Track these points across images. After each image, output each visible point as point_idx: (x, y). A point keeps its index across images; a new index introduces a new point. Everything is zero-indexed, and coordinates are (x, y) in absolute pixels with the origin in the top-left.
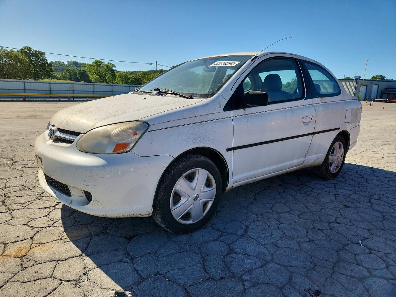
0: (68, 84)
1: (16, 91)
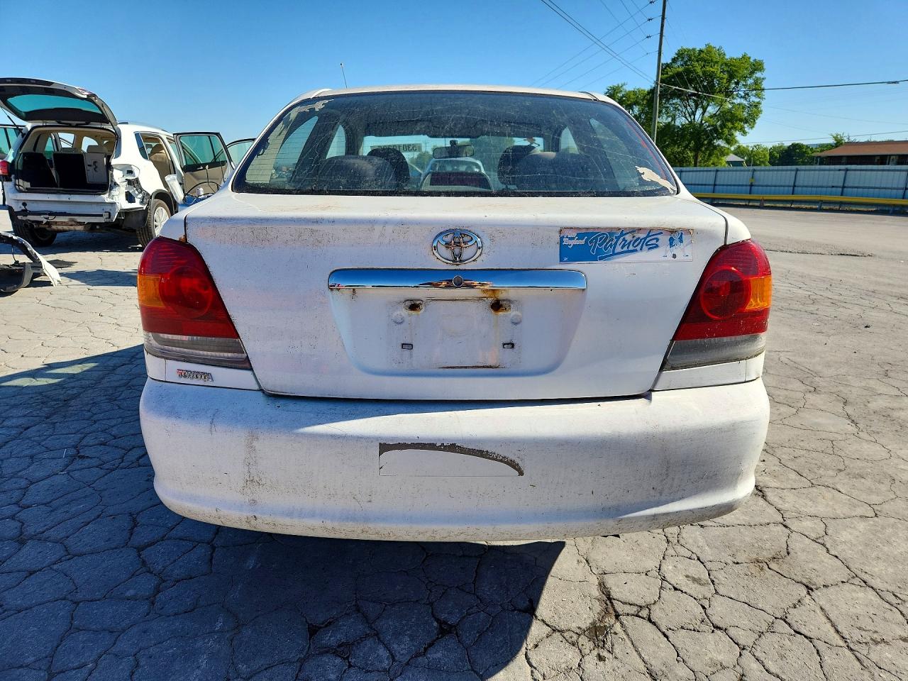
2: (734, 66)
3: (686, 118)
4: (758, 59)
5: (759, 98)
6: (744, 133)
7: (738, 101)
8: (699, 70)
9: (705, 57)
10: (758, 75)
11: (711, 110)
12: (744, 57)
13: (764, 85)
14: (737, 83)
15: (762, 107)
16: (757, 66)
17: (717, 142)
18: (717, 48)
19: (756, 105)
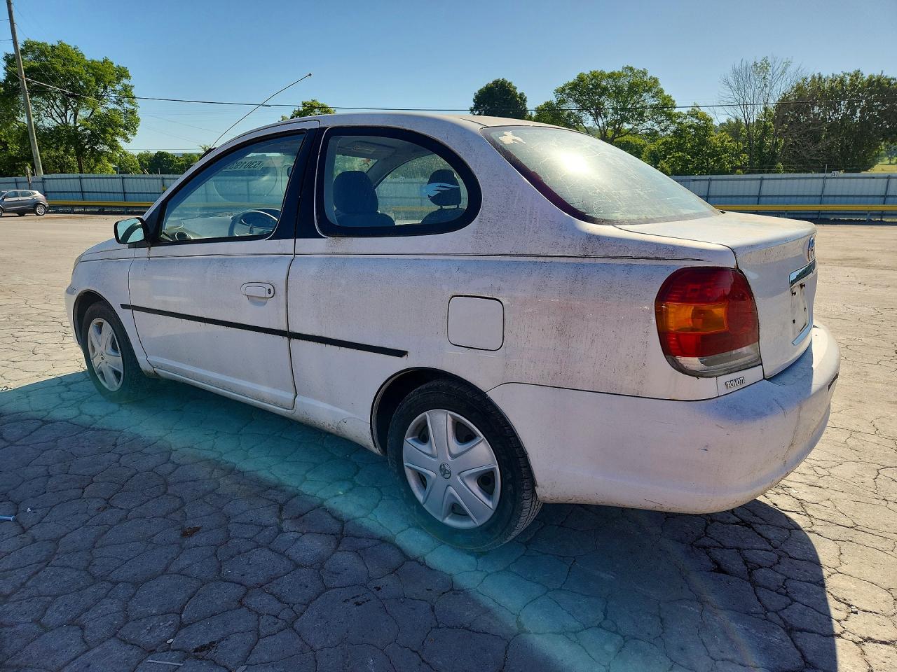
0: (874, 178)
1: (729, 199)
2: (100, 70)
3: (54, 119)
4: (121, 66)
5: (133, 105)
6: (127, 140)
7: (111, 106)
8: (59, 67)
9: (63, 53)
10: (125, 81)
11: (84, 113)
12: (105, 61)
13: (134, 92)
14: (105, 88)
15: (139, 114)
16: (122, 74)
17: (101, 147)
18: (73, 47)
19: (133, 113)
